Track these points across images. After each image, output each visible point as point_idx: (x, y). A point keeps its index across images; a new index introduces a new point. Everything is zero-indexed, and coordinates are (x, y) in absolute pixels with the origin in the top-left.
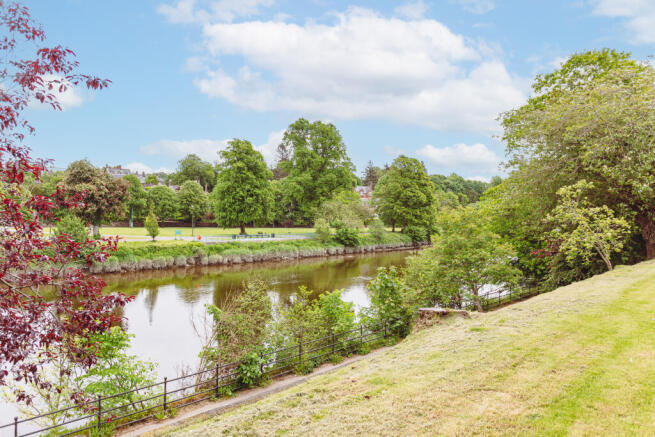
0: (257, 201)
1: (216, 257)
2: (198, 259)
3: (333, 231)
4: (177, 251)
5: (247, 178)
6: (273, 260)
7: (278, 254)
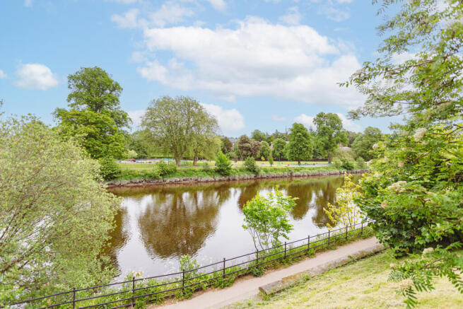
0: (307, 150)
1: (298, 173)
2: (291, 174)
3: (342, 163)
4: (284, 170)
5: (303, 140)
6: (319, 175)
7: (321, 173)
